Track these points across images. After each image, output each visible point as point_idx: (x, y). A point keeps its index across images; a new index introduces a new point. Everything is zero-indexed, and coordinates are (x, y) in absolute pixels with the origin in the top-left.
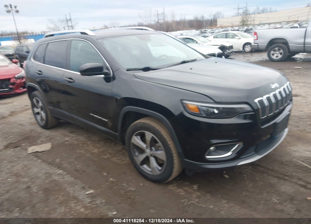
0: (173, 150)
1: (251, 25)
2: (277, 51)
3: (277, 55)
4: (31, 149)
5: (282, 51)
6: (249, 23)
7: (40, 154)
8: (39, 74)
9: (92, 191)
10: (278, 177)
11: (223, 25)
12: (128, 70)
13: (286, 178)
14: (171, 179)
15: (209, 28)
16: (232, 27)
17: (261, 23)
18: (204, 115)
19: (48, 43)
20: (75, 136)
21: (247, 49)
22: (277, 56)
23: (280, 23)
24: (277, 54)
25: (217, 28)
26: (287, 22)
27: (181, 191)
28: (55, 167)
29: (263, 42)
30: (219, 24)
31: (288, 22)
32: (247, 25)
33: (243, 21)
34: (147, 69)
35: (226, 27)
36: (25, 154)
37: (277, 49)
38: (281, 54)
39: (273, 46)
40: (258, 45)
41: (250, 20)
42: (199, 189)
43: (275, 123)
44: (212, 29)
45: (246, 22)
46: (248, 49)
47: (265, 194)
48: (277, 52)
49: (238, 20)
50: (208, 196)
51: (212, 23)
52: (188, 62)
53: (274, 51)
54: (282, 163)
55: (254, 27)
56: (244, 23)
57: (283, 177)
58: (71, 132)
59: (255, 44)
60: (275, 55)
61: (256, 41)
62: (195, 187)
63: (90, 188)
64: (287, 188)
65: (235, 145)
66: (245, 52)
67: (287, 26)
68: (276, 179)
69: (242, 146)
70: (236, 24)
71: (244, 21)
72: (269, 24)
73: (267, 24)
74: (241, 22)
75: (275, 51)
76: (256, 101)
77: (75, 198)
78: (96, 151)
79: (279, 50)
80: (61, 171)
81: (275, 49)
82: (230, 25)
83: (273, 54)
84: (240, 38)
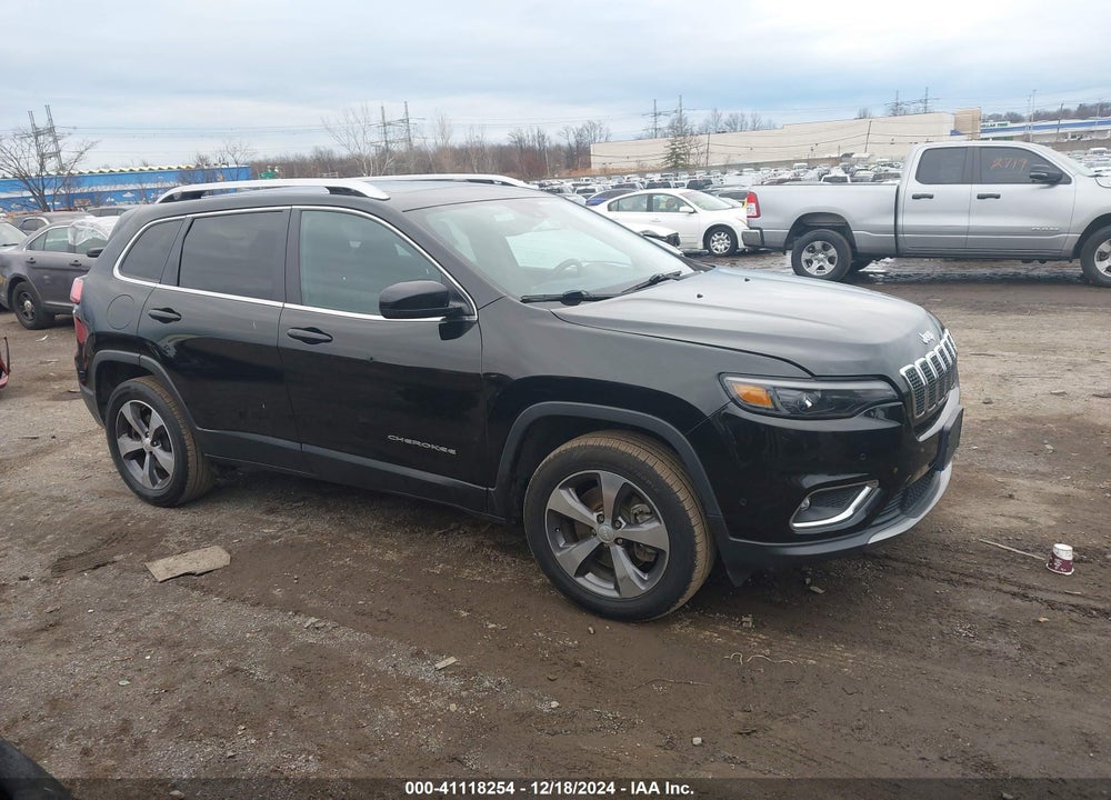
0: (691, 516)
1: (700, 169)
2: (819, 252)
3: (821, 263)
4: (161, 568)
5: (833, 252)
6: (692, 161)
7: (202, 581)
8: (165, 320)
9: (452, 660)
10: (950, 581)
11: (610, 167)
12: (524, 301)
13: (968, 580)
14: (682, 601)
15: (564, 174)
16: (642, 173)
17: (730, 163)
18: (786, 412)
19: (194, 219)
20: (290, 521)
21: (719, 247)
22: (821, 268)
23: (788, 164)
24: (820, 261)
25: (594, 176)
26: (807, 161)
27: (712, 636)
28: (286, 611)
29: (777, 225)
30: (596, 163)
31: (811, 163)
32: (686, 168)
33: (672, 154)
34: (574, 298)
35: (622, 173)
36: (147, 583)
37: (818, 245)
38: (831, 260)
39: (806, 236)
40: (762, 233)
41: (694, 150)
42: (759, 626)
43: (942, 433)
44: (575, 178)
45: (682, 159)
46: (720, 244)
47: (934, 621)
48: (821, 256)
49: (657, 152)
50: (793, 641)
51: (575, 159)
52: (666, 278)
53: (809, 252)
54: (946, 547)
55: (708, 174)
56: (677, 162)
57: (961, 579)
58: (271, 511)
59: (751, 228)
60: (816, 265)
61: (756, 222)
62: (748, 620)
63: (441, 653)
64: (979, 602)
65: (861, 488)
66: (711, 253)
67: (813, 173)
68: (945, 585)
69: (878, 490)
70: (652, 163)
71: (678, 156)
72: (757, 166)
73: (748, 165)
74: (670, 158)
75: (813, 250)
76: (903, 372)
77: (409, 682)
78: (391, 556)
79: (825, 248)
80: (313, 620)
81: (813, 247)
82: (634, 165)
83: (809, 262)
84: (695, 212)
